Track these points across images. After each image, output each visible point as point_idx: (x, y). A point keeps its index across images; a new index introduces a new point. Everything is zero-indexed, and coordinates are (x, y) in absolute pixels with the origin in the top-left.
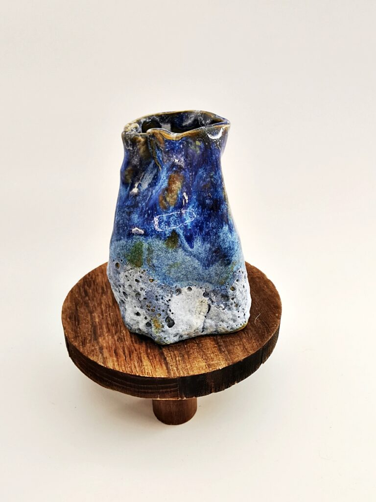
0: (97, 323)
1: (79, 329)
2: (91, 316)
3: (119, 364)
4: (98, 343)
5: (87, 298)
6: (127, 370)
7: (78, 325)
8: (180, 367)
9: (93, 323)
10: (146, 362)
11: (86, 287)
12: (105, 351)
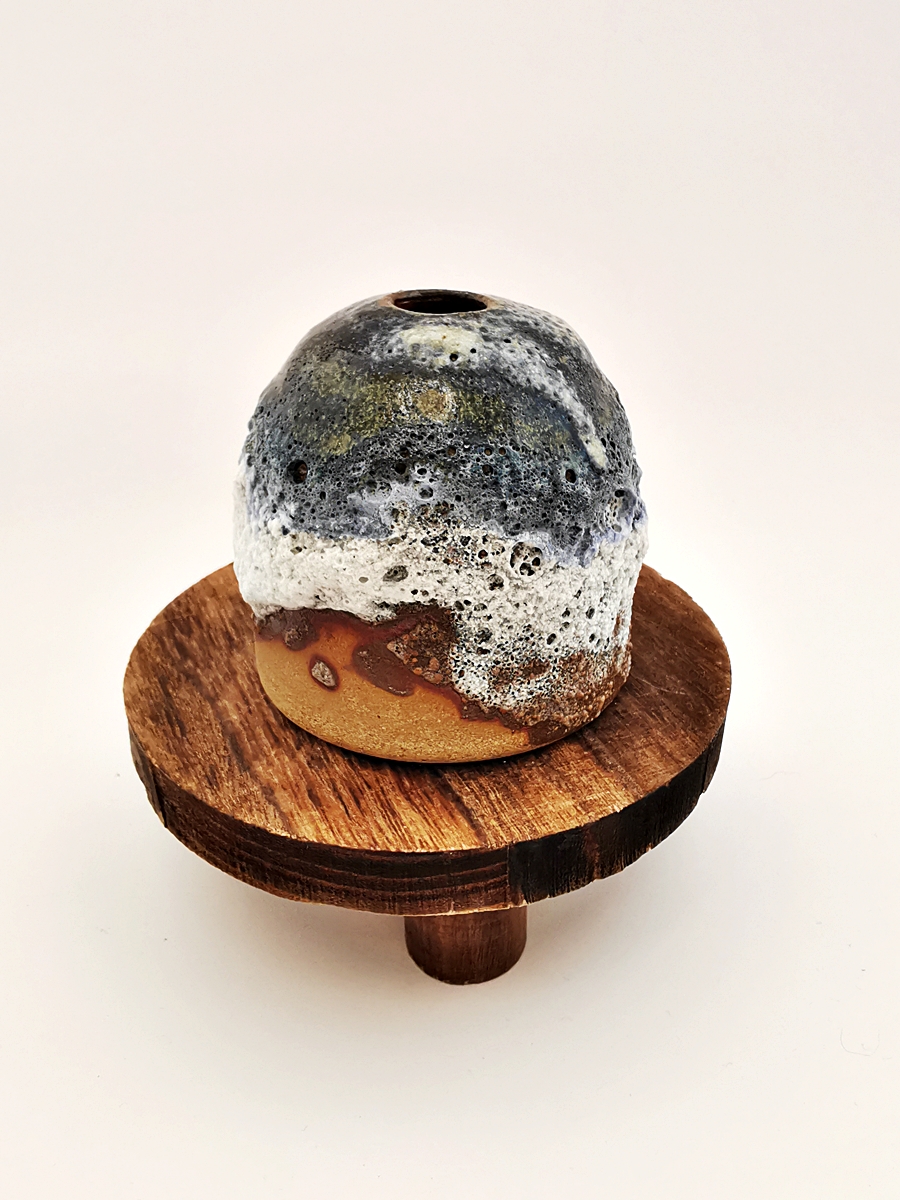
0: (238, 725)
1: (187, 746)
2: (214, 706)
3: (331, 828)
4: (255, 777)
5: (190, 663)
6: (359, 841)
7: (183, 734)
8: (505, 818)
9: (224, 727)
10: (407, 815)
11: (178, 634)
12: (282, 796)
